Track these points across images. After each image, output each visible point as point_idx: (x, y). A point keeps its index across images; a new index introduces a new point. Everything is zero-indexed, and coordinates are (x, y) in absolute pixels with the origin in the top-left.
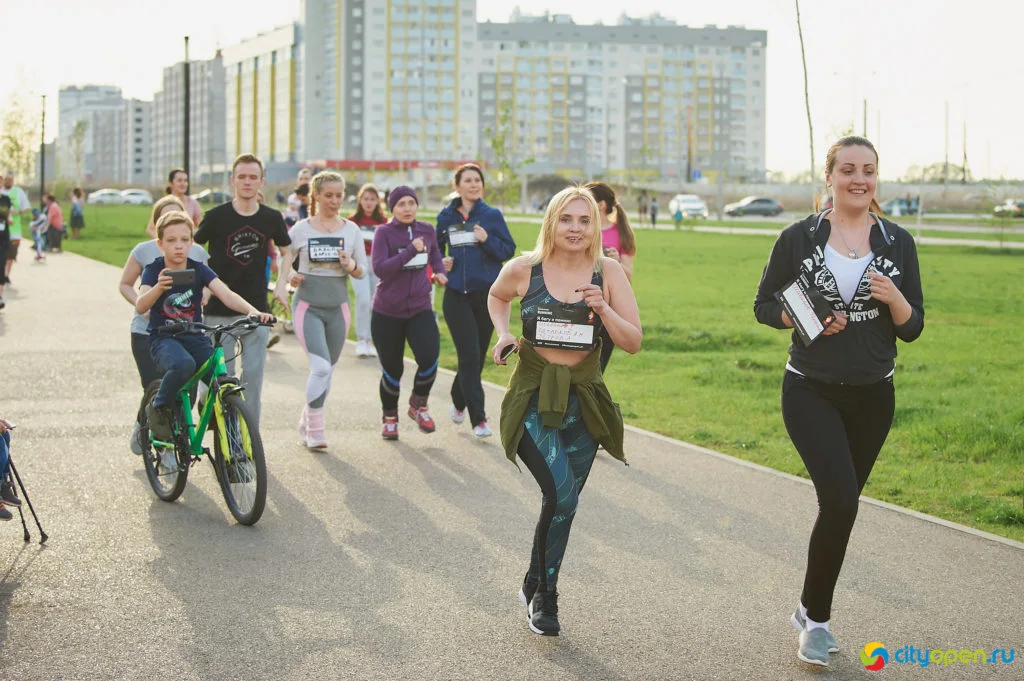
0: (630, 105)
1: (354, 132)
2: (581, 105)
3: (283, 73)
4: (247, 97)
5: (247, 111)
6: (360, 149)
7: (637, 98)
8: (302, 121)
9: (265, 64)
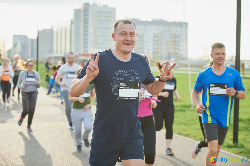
0: (154, 41)
1: (86, 47)
2: (142, 40)
3: (68, 32)
4: (59, 38)
5: (59, 41)
6: (87, 51)
7: (156, 39)
8: (73, 44)
9: (64, 30)
